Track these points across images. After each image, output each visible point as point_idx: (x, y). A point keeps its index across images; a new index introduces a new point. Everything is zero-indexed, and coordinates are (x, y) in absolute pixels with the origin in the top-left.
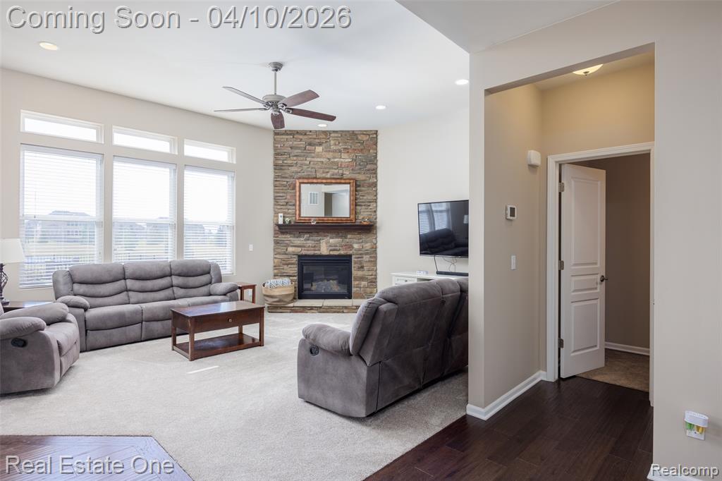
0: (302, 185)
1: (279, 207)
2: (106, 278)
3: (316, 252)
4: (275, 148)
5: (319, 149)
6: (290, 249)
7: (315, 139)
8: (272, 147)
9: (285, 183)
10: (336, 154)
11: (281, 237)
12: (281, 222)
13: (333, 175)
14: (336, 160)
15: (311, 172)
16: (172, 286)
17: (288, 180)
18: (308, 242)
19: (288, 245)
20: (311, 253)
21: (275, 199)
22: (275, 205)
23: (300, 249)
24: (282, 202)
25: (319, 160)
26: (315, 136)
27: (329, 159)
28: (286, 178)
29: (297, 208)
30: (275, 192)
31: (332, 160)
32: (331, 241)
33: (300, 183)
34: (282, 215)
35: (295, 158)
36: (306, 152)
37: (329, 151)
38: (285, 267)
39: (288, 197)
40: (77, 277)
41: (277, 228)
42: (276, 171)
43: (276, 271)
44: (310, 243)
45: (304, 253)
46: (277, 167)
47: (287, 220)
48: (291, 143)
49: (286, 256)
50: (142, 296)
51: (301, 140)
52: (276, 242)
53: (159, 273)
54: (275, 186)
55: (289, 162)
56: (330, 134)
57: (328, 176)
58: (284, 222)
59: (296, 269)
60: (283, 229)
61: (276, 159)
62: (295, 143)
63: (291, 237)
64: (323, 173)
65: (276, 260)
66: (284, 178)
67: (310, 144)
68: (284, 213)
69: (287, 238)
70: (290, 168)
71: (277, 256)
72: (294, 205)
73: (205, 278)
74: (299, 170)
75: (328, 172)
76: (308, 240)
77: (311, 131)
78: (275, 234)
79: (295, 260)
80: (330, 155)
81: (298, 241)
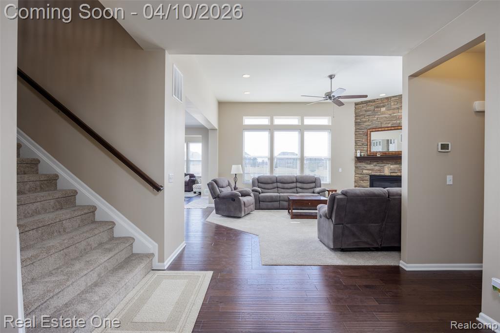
0: (372, 133)
1: (358, 147)
2: (270, 181)
3: (381, 173)
4: (356, 113)
5: (383, 109)
6: (365, 171)
7: (380, 103)
8: (354, 113)
9: (361, 132)
10: (395, 111)
11: (359, 164)
12: (358, 155)
13: (393, 124)
14: (395, 115)
15: (378, 124)
16: (296, 187)
17: (363, 130)
18: (376, 167)
19: (363, 169)
20: (378, 174)
21: (355, 143)
22: (355, 145)
23: (371, 171)
24: (360, 144)
25: (383, 116)
26: (380, 102)
27: (390, 115)
28: (362, 129)
29: (369, 147)
30: (355, 138)
31: (392, 115)
32: (391, 166)
33: (371, 132)
34: (359, 151)
35: (368, 117)
36: (374, 113)
37: (390, 110)
38: (362, 181)
39: (363, 141)
40: (260, 181)
41: (357, 159)
42: (356, 126)
43: (356, 184)
44: (377, 168)
45: (373, 174)
46: (357, 124)
47: (362, 154)
48: (365, 108)
49: (362, 176)
51: (372, 105)
52: (356, 167)
53: (291, 181)
54: (355, 135)
55: (364, 120)
56: (391, 98)
57: (390, 125)
58: (361, 155)
59: (369, 183)
60: (359, 159)
61: (356, 119)
62: (368, 108)
63: (365, 164)
64: (386, 124)
65: (356, 178)
66: (360, 129)
67: (377, 107)
68: (361, 150)
69: (363, 165)
70: (365, 123)
71: (357, 175)
72: (367, 145)
73: (313, 185)
74: (370, 124)
75: (389, 123)
76: (376, 166)
77: (378, 99)
78: (355, 162)
79: (369, 177)
80: (390, 112)
81: (369, 167)
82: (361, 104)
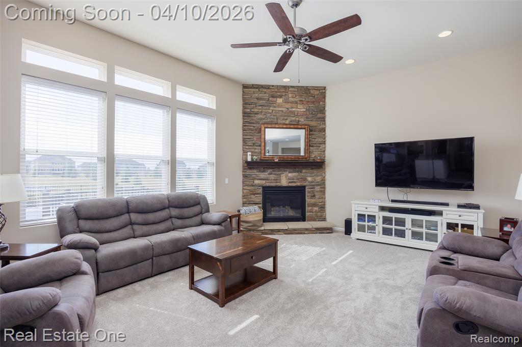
0: (266, 129)
1: (247, 147)
3: (278, 184)
4: (244, 99)
5: (280, 101)
6: (257, 182)
7: (276, 92)
8: (242, 98)
9: (253, 128)
10: (294, 105)
11: (249, 172)
12: (249, 159)
13: (291, 121)
14: (294, 109)
15: (273, 119)
16: (171, 217)
17: (254, 125)
18: (272, 176)
19: (254, 179)
20: (273, 184)
21: (243, 140)
22: (243, 145)
23: (264, 182)
24: (250, 143)
25: (280, 109)
26: (276, 90)
27: (288, 109)
28: (253, 123)
29: (263, 148)
30: (243, 135)
31: (290, 110)
32: (290, 175)
33: (265, 128)
34: (250, 153)
35: (260, 107)
36: (270, 104)
37: (288, 102)
38: (252, 196)
39: (255, 139)
40: (83, 213)
41: (246, 165)
42: (246, 118)
43: (244, 200)
44: (272, 177)
45: (268, 184)
46: (245, 114)
47: (255, 158)
48: (257, 95)
49: (253, 188)
50: (145, 229)
51: (265, 93)
52: (245, 176)
54: (244, 130)
55: (256, 110)
56: (289, 88)
57: (287, 122)
58: (252, 159)
59: (261, 198)
60: (249, 165)
61: (244, 108)
62: (260, 95)
63: (257, 172)
64: (283, 120)
65: (245, 191)
66: (251, 123)
67: (272, 97)
68: (252, 152)
69: (254, 172)
70: (256, 116)
71: (246, 188)
72: (260, 146)
73: (197, 209)
74: (264, 117)
75: (287, 119)
76: (271, 174)
77: (273, 86)
78: (244, 169)
79: (261, 191)
80: (289, 105)
81: (263, 175)
82: (251, 88)
